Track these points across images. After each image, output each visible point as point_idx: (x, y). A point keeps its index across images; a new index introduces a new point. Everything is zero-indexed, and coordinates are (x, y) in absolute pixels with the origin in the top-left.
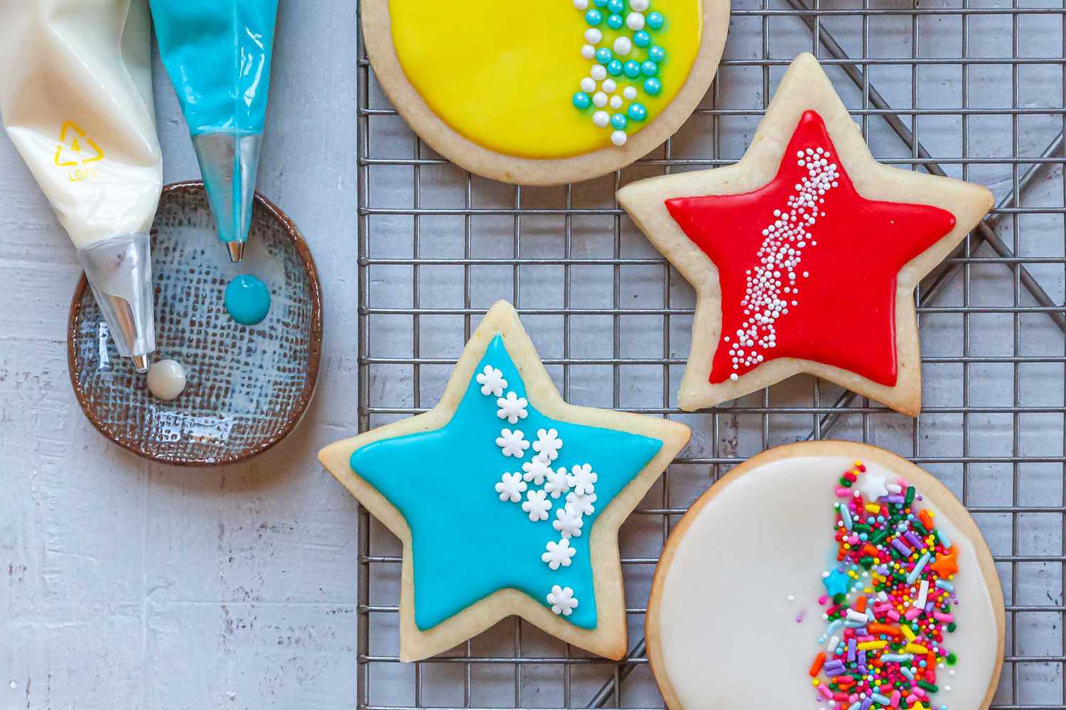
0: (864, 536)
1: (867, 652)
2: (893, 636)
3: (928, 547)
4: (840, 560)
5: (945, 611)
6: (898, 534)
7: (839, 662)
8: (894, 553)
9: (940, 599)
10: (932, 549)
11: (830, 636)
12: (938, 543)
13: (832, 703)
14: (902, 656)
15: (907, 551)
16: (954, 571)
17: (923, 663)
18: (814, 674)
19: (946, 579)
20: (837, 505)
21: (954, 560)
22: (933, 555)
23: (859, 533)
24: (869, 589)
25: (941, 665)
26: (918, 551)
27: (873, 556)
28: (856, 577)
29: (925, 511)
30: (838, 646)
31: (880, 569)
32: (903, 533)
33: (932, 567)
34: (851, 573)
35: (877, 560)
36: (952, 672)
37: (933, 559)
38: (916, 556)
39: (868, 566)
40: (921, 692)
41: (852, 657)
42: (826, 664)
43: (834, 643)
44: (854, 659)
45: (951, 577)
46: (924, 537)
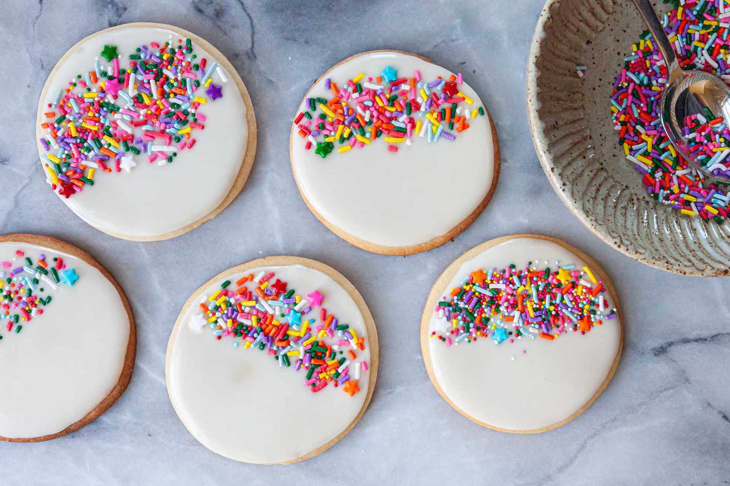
0: (471, 325)
1: (534, 311)
2: (523, 298)
3: (471, 288)
4: (487, 336)
5: (504, 271)
6: (466, 306)
7: (543, 325)
8: (477, 306)
9: (498, 276)
10: (471, 285)
11: (530, 333)
12: (467, 284)
13: (566, 325)
14: (533, 292)
15: (475, 299)
16: (481, 272)
17: (535, 279)
18: (552, 337)
19: (486, 275)
20: (456, 344)
21: (475, 273)
22: (474, 284)
23: (470, 328)
24: (500, 316)
25: (534, 268)
26: (474, 293)
27: (481, 318)
28: (494, 325)
29: (451, 294)
30: (534, 327)
31: (487, 312)
32: (466, 304)
33: (481, 284)
34: (493, 328)
35: (483, 315)
36: (537, 262)
37: (477, 284)
38: (477, 294)
39: (488, 320)
40: (551, 277)
41: (540, 319)
42: (546, 332)
43: (533, 329)
44: (540, 317)
45: (485, 272)
46: (466, 292)
